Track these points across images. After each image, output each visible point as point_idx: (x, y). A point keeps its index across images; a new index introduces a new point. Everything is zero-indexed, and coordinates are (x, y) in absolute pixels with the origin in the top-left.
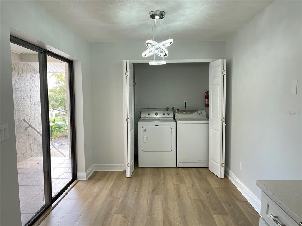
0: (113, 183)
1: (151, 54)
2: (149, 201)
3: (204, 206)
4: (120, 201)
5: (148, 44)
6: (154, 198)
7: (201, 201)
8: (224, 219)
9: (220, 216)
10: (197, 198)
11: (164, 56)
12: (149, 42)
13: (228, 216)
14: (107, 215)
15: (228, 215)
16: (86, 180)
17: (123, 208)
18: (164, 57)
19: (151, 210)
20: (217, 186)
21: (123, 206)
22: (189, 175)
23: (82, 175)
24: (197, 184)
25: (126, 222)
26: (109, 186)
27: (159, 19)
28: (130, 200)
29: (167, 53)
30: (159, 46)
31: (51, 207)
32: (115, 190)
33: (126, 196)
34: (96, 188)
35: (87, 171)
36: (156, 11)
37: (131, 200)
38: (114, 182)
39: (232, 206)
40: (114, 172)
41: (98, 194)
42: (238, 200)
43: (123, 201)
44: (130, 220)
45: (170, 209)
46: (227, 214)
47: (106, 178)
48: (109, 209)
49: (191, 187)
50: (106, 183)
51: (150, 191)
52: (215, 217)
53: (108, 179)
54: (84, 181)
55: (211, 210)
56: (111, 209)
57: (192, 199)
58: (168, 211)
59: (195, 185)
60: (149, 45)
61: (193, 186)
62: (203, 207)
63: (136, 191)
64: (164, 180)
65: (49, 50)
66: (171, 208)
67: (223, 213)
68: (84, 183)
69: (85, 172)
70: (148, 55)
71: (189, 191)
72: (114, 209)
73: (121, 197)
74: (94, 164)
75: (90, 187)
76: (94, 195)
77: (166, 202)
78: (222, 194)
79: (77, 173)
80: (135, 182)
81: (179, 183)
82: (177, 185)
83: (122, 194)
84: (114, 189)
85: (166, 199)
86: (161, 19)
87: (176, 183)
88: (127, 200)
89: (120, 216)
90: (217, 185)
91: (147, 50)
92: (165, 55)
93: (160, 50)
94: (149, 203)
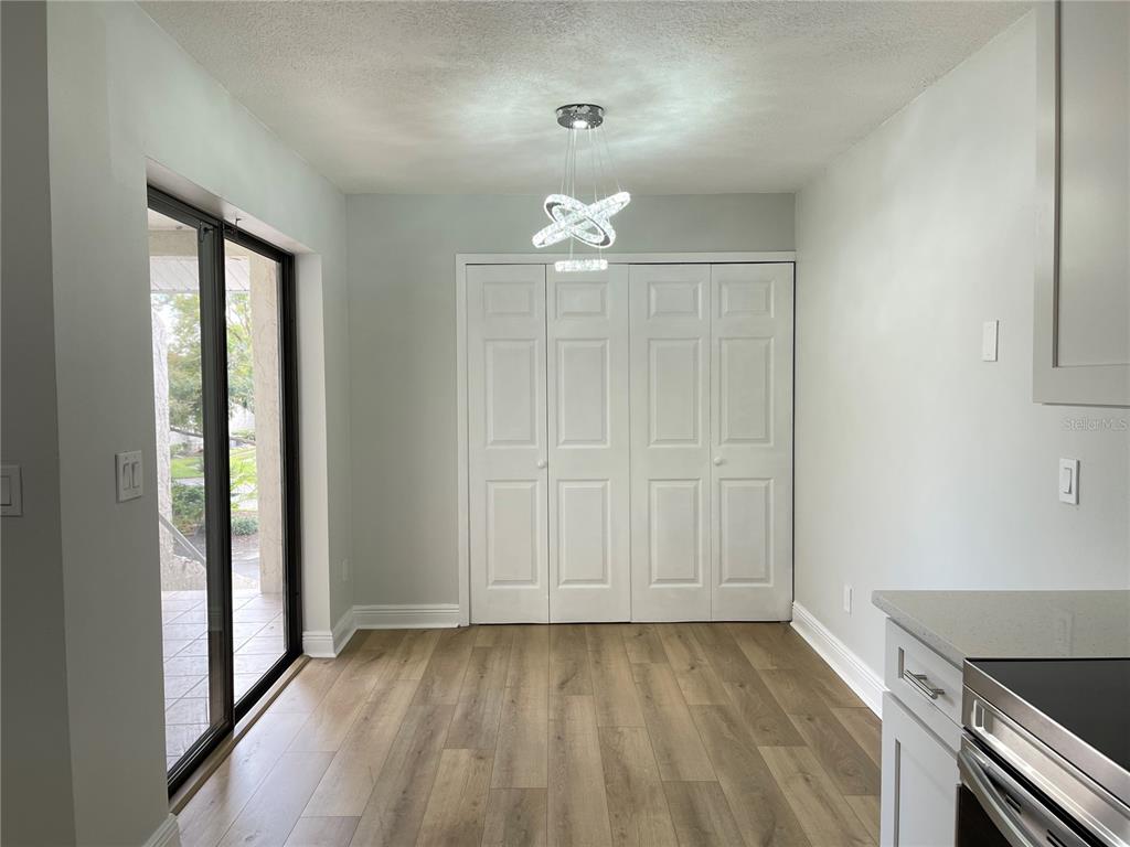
0: (426, 662)
1: (560, 237)
2: (551, 713)
3: (731, 723)
4: (458, 713)
5: (550, 206)
6: (568, 703)
7: (720, 709)
8: (792, 755)
9: (782, 749)
10: (708, 703)
11: (602, 244)
12: (556, 201)
13: (806, 748)
14: (421, 755)
15: (806, 745)
16: (334, 655)
17: (470, 732)
18: (601, 247)
19: (560, 738)
20: (770, 668)
21: (471, 728)
22: (680, 637)
23: (320, 639)
24: (706, 662)
25: (483, 769)
26: (416, 672)
27: (587, 128)
28: (488, 710)
29: (612, 237)
30: (587, 214)
31: (232, 735)
32: (436, 685)
33: (475, 700)
34: (373, 680)
35: (337, 627)
36: (579, 106)
37: (493, 711)
38: (430, 662)
39: (818, 720)
40: (424, 631)
41: (382, 697)
42: (838, 704)
43: (466, 716)
44: (495, 764)
45: (621, 734)
46: (802, 743)
47: (400, 649)
48: (424, 737)
49: (688, 671)
50: (403, 665)
51: (555, 682)
52: (765, 751)
53: (408, 653)
54: (330, 659)
55: (751, 732)
56: (433, 736)
57: (691, 703)
58: (616, 739)
59: (700, 666)
60: (554, 209)
61: (692, 668)
62: (729, 728)
63: (508, 684)
64: (598, 651)
65: (233, 222)
66: (626, 730)
67: (790, 740)
68: (327, 666)
69: (332, 629)
70: (550, 242)
71: (682, 682)
72: (441, 737)
73: (460, 704)
74: (355, 607)
75: (352, 676)
76: (370, 700)
77: (607, 715)
78: (788, 688)
79: (305, 634)
80: (501, 658)
81: (647, 661)
82: (640, 665)
83: (462, 694)
84: (433, 683)
85: (606, 707)
86: (592, 127)
87: (638, 662)
88: (481, 711)
89: (464, 755)
90: (772, 664)
91: (549, 227)
92: (606, 241)
93: (587, 224)
94: (551, 717)
